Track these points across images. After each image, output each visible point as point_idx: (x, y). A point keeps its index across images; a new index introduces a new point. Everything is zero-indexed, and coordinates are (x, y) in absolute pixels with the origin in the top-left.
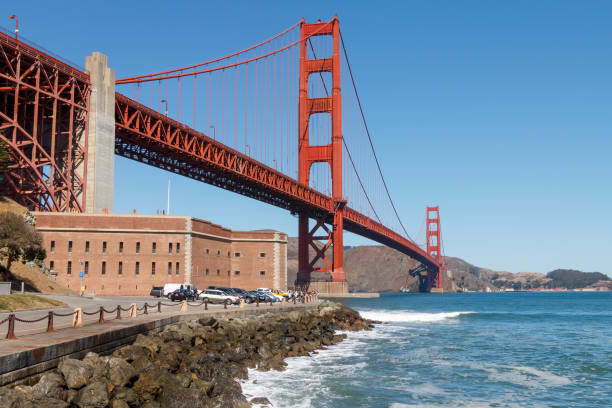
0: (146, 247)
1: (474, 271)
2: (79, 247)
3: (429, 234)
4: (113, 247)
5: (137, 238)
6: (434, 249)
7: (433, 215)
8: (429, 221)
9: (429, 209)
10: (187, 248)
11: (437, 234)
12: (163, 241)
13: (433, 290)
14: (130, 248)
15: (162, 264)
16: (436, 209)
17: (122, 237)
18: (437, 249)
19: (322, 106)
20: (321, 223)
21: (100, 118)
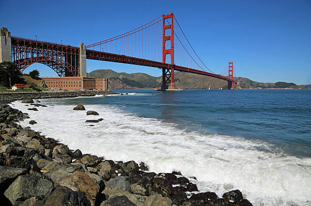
0: (76, 83)
2: (66, 83)
3: (230, 71)
4: (71, 83)
5: (74, 81)
6: (231, 75)
7: (231, 65)
8: (229, 67)
9: (230, 63)
10: (82, 82)
11: (232, 71)
12: (78, 81)
13: (231, 88)
15: (78, 85)
16: (232, 63)
18: (232, 75)
19: (169, 38)
20: (168, 71)
21: (82, 56)
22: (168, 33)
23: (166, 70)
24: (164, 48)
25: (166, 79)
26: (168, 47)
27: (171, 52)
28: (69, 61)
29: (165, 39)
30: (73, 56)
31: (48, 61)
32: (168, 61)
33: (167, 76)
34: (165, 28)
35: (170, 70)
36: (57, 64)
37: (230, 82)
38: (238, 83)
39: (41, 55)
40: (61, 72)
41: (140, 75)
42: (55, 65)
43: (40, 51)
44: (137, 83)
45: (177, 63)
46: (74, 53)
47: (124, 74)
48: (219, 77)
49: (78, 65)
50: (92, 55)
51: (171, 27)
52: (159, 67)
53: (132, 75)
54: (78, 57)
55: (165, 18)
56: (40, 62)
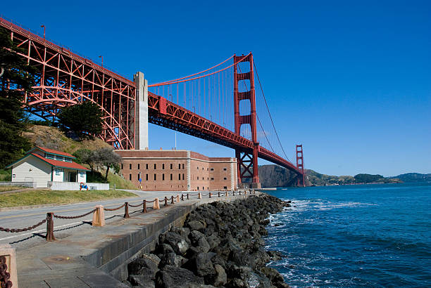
0: (167, 167)
1: (319, 176)
3: (298, 158)
5: (163, 161)
6: (300, 165)
7: (299, 149)
8: (298, 152)
9: (297, 146)
10: (188, 166)
11: (302, 158)
12: (176, 164)
14: (159, 167)
15: (176, 175)
16: (301, 146)
17: (155, 161)
18: (302, 165)
20: (246, 154)
21: (142, 104)
23: (242, 155)
33: (244, 163)
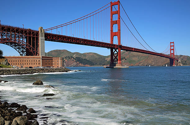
0: (35, 61)
2: (26, 61)
3: (171, 50)
4: (31, 61)
5: (34, 60)
7: (172, 44)
8: (171, 46)
9: (171, 43)
10: (41, 61)
11: (173, 49)
12: (38, 60)
13: (173, 65)
14: (33, 61)
15: (37, 63)
16: (173, 43)
17: (32, 59)
18: (173, 54)
19: (116, 22)
20: (116, 50)
21: (41, 38)
22: (115, 18)
23: (114, 50)
24: (112, 31)
25: (114, 58)
26: (115, 30)
27: (118, 34)
28: (30, 43)
29: (113, 23)
30: (33, 38)
31: (11, 42)
32: (116, 42)
33: (115, 55)
34: (112, 14)
35: (117, 50)
36: (19, 45)
37: (172, 60)
38: (179, 61)
39: (5, 37)
40: (23, 52)
41: (91, 54)
42: (17, 46)
43: (4, 33)
44: (88, 61)
45: (123, 44)
46: (34, 35)
47: (77, 53)
48: (161, 55)
49: (37, 46)
50: (50, 37)
51: (118, 12)
52: (108, 48)
53: (84, 55)
54: (37, 39)
55: (112, 5)
56: (3, 43)
